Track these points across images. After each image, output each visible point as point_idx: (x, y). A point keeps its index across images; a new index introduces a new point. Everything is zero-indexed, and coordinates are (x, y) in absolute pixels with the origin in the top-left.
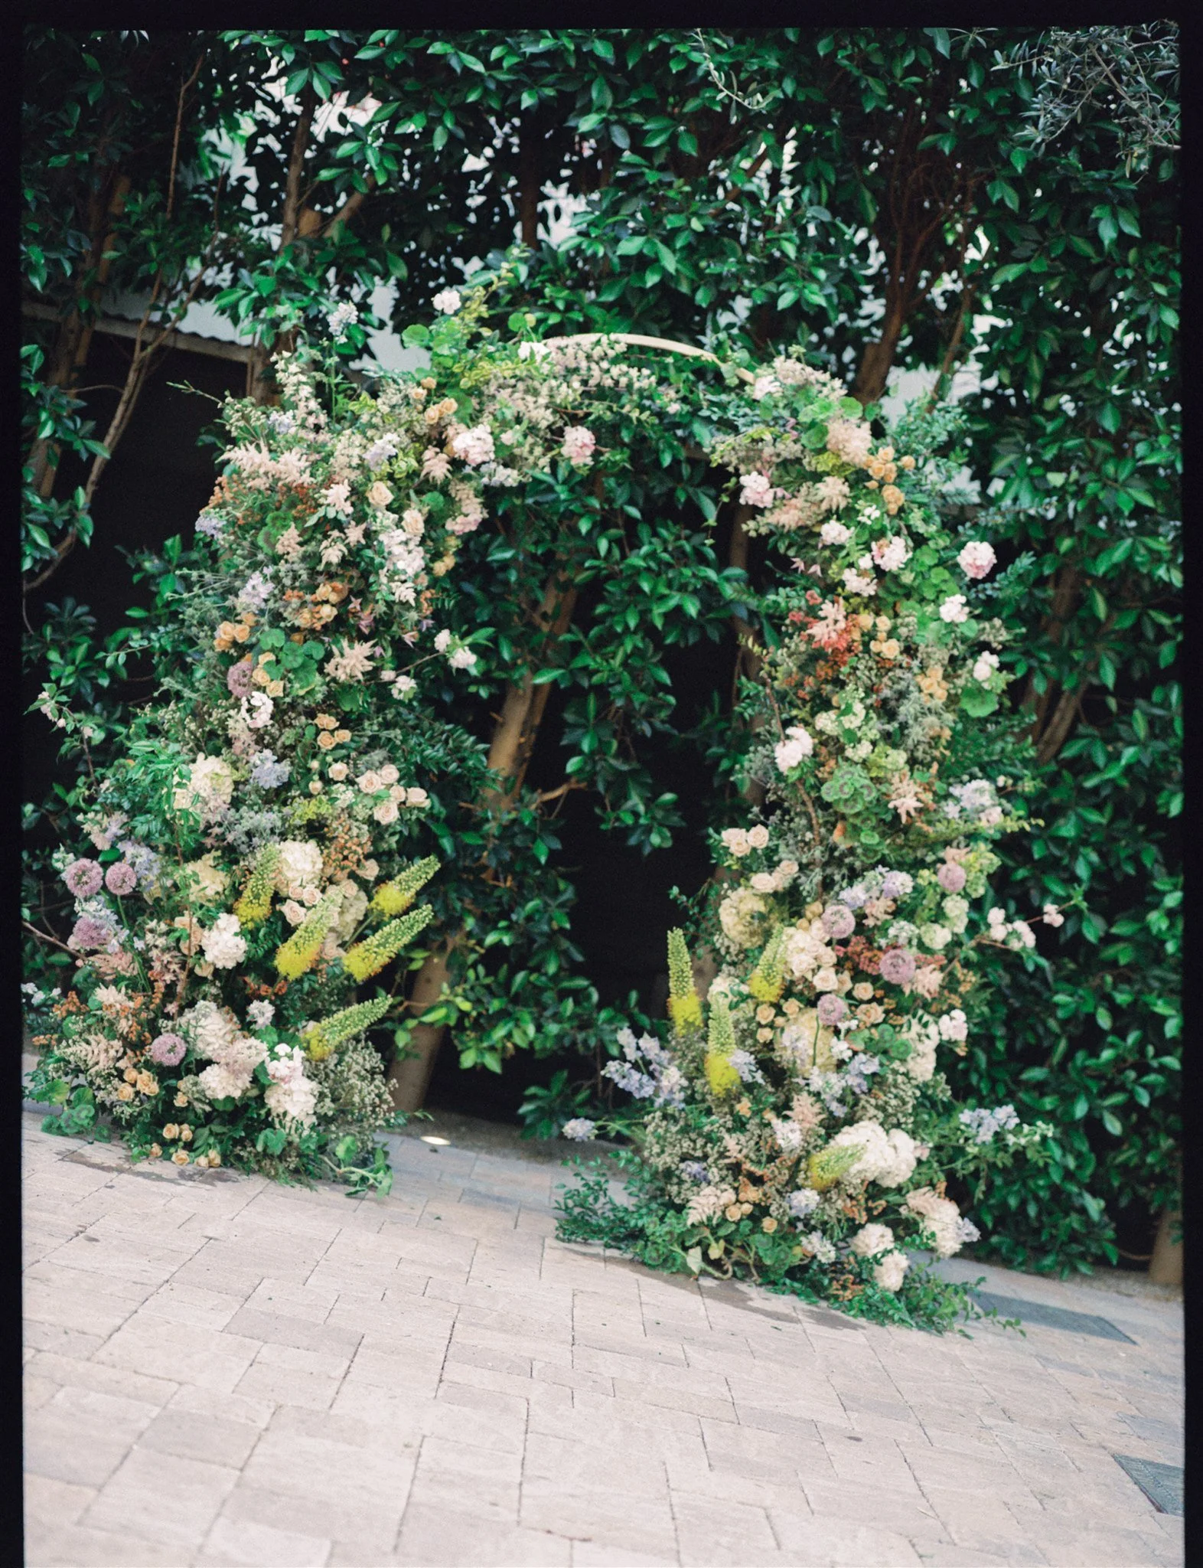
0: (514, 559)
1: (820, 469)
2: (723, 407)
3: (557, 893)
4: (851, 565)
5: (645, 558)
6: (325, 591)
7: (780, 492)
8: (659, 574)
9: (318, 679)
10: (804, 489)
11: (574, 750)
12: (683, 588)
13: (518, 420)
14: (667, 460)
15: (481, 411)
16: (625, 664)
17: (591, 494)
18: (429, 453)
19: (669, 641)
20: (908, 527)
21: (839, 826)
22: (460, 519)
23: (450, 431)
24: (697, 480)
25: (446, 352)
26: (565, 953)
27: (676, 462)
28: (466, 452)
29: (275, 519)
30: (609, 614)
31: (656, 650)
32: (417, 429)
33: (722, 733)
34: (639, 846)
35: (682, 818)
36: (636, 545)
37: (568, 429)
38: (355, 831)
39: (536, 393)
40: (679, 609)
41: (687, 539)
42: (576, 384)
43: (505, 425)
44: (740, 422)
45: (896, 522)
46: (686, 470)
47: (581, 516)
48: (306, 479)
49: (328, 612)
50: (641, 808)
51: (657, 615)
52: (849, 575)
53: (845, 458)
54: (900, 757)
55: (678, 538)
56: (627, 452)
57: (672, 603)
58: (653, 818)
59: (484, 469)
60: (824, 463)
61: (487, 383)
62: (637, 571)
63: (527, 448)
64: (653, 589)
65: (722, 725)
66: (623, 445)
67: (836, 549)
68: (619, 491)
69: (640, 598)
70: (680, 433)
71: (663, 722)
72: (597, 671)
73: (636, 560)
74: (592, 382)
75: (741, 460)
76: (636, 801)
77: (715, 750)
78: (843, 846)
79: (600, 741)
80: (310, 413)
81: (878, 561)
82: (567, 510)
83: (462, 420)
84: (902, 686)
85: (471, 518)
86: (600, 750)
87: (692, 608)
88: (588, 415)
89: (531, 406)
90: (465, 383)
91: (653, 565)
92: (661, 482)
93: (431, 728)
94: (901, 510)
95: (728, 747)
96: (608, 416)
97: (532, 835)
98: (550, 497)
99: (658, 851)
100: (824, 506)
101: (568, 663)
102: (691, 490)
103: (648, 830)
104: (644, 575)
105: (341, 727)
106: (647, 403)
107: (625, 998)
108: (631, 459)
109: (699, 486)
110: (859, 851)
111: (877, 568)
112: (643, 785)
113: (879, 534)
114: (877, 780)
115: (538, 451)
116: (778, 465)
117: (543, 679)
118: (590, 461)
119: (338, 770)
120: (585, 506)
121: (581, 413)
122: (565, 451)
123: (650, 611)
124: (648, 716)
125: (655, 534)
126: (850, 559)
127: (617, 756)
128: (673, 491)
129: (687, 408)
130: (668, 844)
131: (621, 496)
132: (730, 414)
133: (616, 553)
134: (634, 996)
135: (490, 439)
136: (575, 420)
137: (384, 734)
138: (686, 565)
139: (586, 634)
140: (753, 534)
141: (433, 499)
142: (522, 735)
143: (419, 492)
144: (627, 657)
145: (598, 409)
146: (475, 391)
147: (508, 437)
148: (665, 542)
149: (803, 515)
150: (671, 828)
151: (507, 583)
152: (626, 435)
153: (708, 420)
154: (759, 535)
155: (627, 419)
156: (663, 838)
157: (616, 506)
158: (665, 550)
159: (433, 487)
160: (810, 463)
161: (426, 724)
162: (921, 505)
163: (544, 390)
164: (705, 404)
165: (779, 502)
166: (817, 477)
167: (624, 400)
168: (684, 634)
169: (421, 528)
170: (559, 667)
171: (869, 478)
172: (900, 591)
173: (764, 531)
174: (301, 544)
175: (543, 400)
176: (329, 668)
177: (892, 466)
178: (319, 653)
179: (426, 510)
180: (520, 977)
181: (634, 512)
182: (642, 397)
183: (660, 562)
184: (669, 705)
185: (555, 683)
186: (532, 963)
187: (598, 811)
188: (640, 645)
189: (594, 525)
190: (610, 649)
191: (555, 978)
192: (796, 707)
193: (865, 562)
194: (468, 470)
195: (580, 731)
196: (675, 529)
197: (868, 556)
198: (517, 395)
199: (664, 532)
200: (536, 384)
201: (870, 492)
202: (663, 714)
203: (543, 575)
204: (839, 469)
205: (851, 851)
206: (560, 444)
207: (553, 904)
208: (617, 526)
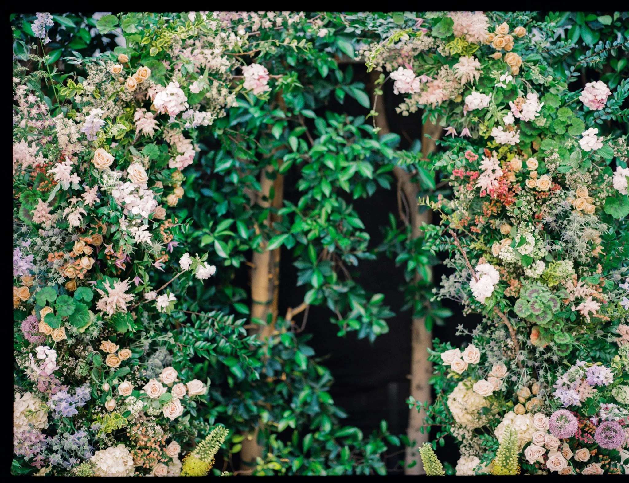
0: (233, 166)
1: (453, 53)
2: (363, 23)
3: (318, 378)
4: (497, 124)
5: (325, 144)
6: (79, 247)
7: (424, 78)
8: (337, 153)
9: (92, 317)
10: (442, 72)
11: (308, 286)
12: (355, 158)
13: (202, 71)
14: (325, 71)
15: (173, 70)
16: (328, 220)
17: (276, 108)
18: (138, 114)
19: (356, 197)
20: (531, 81)
21: (534, 331)
22: (178, 158)
23: (151, 93)
24: (349, 80)
25: (134, 31)
26: (334, 415)
27: (332, 71)
28: (165, 107)
29: (27, 196)
30: (310, 188)
31: (348, 204)
32: (123, 97)
33: (403, 243)
34: (367, 338)
35: (391, 310)
36: (316, 136)
37: (245, 68)
38: (151, 433)
39: (211, 45)
40: (357, 174)
41: (352, 123)
42: (241, 31)
43: (190, 77)
44: (380, 30)
45: (520, 80)
46: (339, 75)
47: (273, 125)
48: (41, 160)
49: (87, 263)
50: (362, 311)
51: (343, 181)
52: (496, 132)
53: (471, 40)
54: (567, 266)
55: (345, 124)
56: (295, 74)
57: (351, 171)
58: (371, 315)
59: (184, 116)
60: (456, 47)
61: (171, 47)
62: (322, 155)
63: (214, 91)
64: (336, 166)
65: (402, 237)
66: (291, 67)
67: (481, 114)
68: (296, 101)
69: (328, 172)
70: (329, 49)
71: (364, 252)
72: (310, 230)
73: (319, 147)
74: (255, 27)
75: (386, 60)
76: (357, 308)
77: (402, 256)
78: (541, 346)
79: (325, 277)
80: (31, 106)
81: (518, 115)
82: (262, 124)
83: (160, 81)
84: (558, 211)
85: (186, 155)
86: (326, 282)
87: (367, 171)
88: (258, 53)
89: (210, 57)
90: (153, 51)
91: (332, 148)
92: (324, 87)
93: (198, 317)
94: (521, 70)
95: (409, 252)
96: (274, 51)
97: (293, 350)
98: (247, 118)
99: (380, 337)
100: (464, 81)
101: (289, 229)
102: (346, 88)
103: (370, 324)
104: (327, 156)
105: (121, 348)
106: (301, 34)
107: (379, 427)
108: (300, 78)
109: (351, 83)
110: (555, 348)
111: (517, 121)
112: (359, 296)
113: (512, 93)
114: (556, 289)
115: (224, 91)
116: (416, 58)
117: (275, 244)
118: (268, 89)
119: (126, 387)
120: (273, 118)
121: (252, 53)
122: (246, 85)
123: (337, 179)
124: (353, 250)
125: (329, 125)
126: (495, 119)
127: (337, 283)
128: (333, 93)
129: (332, 30)
130: (386, 330)
131: (298, 104)
132: (370, 27)
133: (304, 146)
134: (384, 424)
135: (181, 92)
136: (249, 61)
137: (160, 339)
138: (354, 142)
139: (296, 205)
140: (405, 114)
141: (151, 150)
142: (270, 272)
143: (139, 146)
144: (329, 216)
145: (265, 47)
146: (163, 56)
147: (195, 88)
148: (336, 129)
149: (447, 93)
150: (386, 320)
151: (232, 184)
152: (291, 61)
153: (352, 35)
154: (411, 114)
155: (289, 49)
156: (381, 326)
157: (296, 112)
158: (338, 135)
159: (149, 140)
160: (444, 50)
161: (193, 316)
162: (535, 62)
163: (217, 42)
164: (347, 24)
165: (425, 87)
166: (453, 60)
167: (284, 36)
168: (364, 189)
169: (145, 177)
170: (283, 233)
171: (493, 51)
172: (534, 133)
173: (413, 109)
174: (51, 213)
175: (218, 51)
176: (100, 305)
177: (510, 37)
178: (88, 296)
179: (146, 160)
180: (308, 439)
181: (310, 114)
182: (296, 30)
183: (336, 144)
184: (365, 240)
185: (283, 247)
186: (313, 427)
187: (333, 321)
188: (336, 204)
189: (284, 129)
190: (316, 212)
191: (332, 433)
192: (472, 240)
193: (509, 119)
194: (172, 120)
195: (309, 272)
196: (342, 118)
197: (510, 114)
198: (196, 52)
199: (333, 122)
200: (210, 39)
201: (495, 62)
202: (363, 246)
203: (256, 172)
204: (467, 49)
205: (548, 349)
206: (242, 81)
207: (317, 386)
208: (300, 125)
